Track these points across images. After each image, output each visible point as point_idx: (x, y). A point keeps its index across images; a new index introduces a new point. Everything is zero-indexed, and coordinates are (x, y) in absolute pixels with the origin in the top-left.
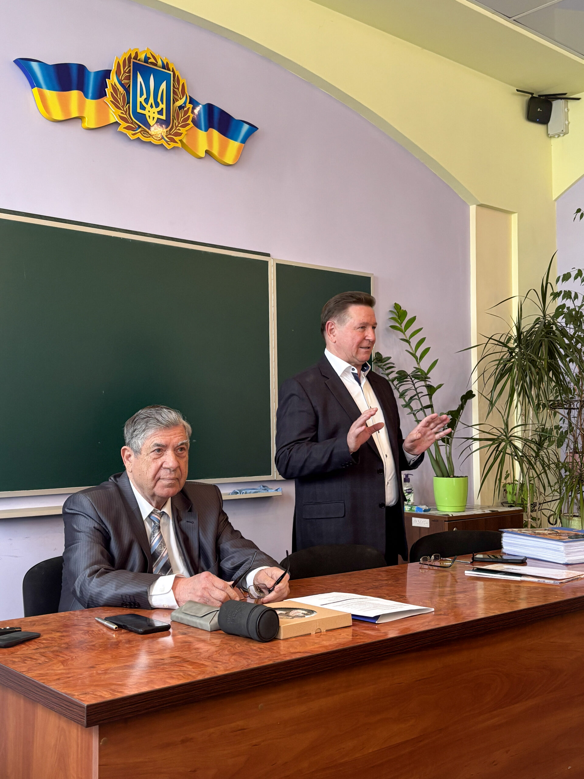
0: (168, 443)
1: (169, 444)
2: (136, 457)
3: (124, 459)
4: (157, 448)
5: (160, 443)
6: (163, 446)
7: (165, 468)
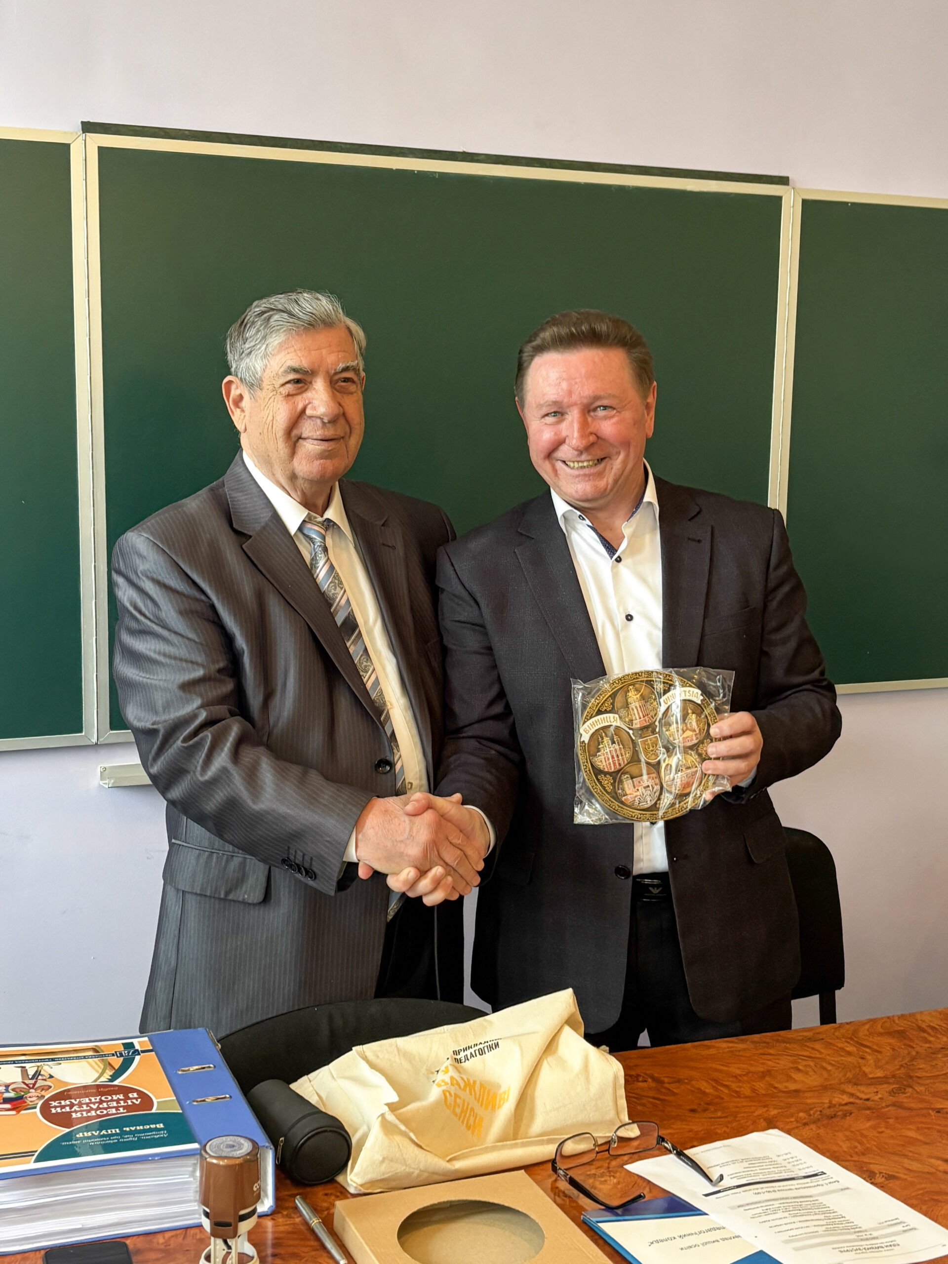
0: (316, 365)
1: (319, 367)
2: (254, 398)
3: (230, 405)
4: (292, 376)
5: (299, 366)
6: (306, 373)
7: (310, 417)
